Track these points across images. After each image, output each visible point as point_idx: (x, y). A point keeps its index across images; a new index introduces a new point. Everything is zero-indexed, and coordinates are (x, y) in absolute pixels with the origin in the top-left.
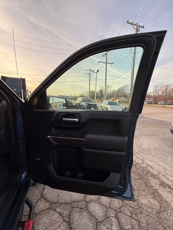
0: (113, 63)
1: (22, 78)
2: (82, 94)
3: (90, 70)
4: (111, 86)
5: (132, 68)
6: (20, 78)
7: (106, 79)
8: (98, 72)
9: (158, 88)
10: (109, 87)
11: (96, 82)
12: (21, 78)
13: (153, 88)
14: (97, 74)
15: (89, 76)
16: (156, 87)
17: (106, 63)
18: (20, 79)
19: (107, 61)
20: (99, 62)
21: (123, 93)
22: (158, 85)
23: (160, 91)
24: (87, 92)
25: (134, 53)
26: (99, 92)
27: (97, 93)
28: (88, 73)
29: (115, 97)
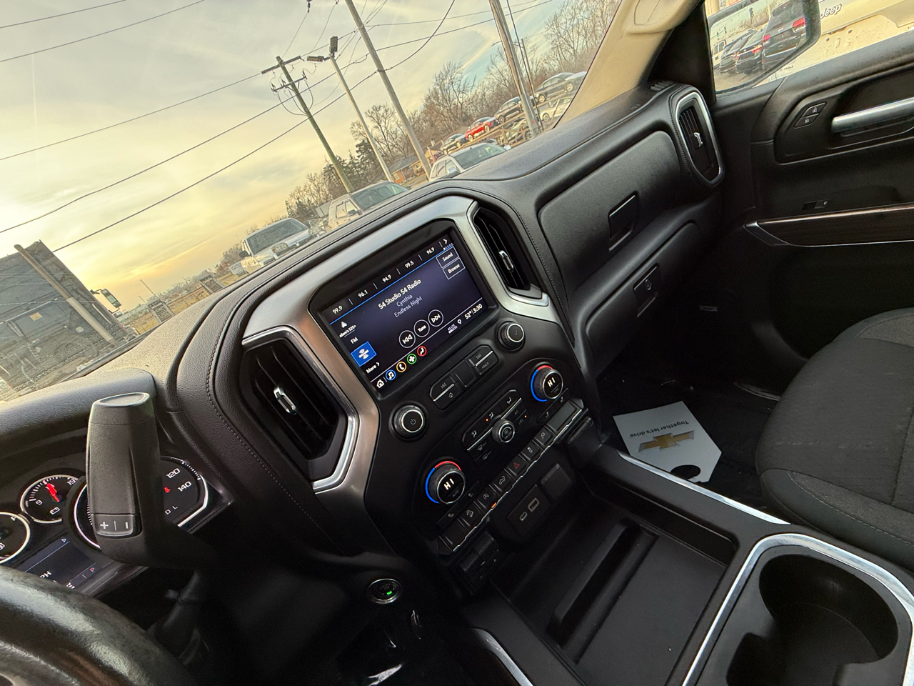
1: (24, 246)
3: (282, 64)
6: (16, 251)
7: (382, 71)
9: (564, 27)
12: (18, 247)
15: (296, 98)
16: (553, 25)
18: (18, 256)
21: (450, 111)
22: (558, 11)
23: (575, 35)
26: (358, 155)
27: (356, 162)
28: (283, 82)
29: (433, 145)
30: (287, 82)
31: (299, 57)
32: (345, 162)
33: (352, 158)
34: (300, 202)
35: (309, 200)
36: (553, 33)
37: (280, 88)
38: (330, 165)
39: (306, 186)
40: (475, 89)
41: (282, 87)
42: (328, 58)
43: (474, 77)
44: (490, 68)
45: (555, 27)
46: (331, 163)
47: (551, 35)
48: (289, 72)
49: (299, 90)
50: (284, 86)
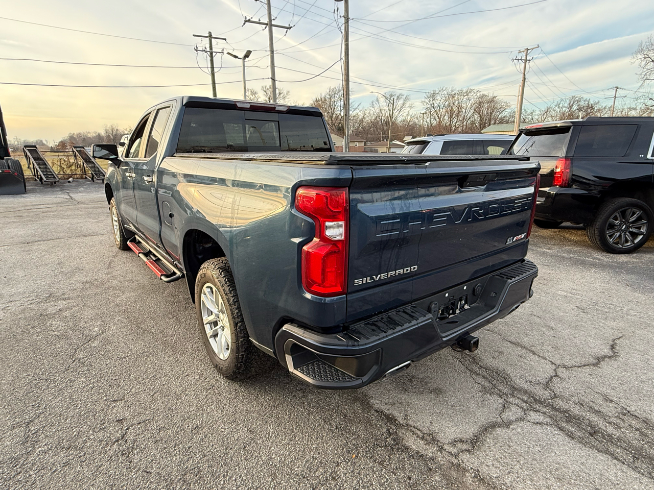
0: (290, 28)
3: (210, 37)
4: (285, 92)
5: (344, 58)
7: (274, 79)
8: (247, 56)
13: (423, 100)
14: (244, 62)
16: (430, 97)
17: (270, 25)
19: (270, 20)
20: (246, 21)
21: (331, 117)
22: (437, 91)
25: (344, 16)
28: (205, 48)
30: (208, 49)
31: (225, 39)
36: (429, 103)
37: (201, 51)
40: (357, 111)
41: (203, 51)
42: (240, 59)
43: (359, 103)
44: (374, 103)
45: (431, 99)
47: (427, 103)
48: (213, 44)
49: (214, 58)
50: (205, 51)
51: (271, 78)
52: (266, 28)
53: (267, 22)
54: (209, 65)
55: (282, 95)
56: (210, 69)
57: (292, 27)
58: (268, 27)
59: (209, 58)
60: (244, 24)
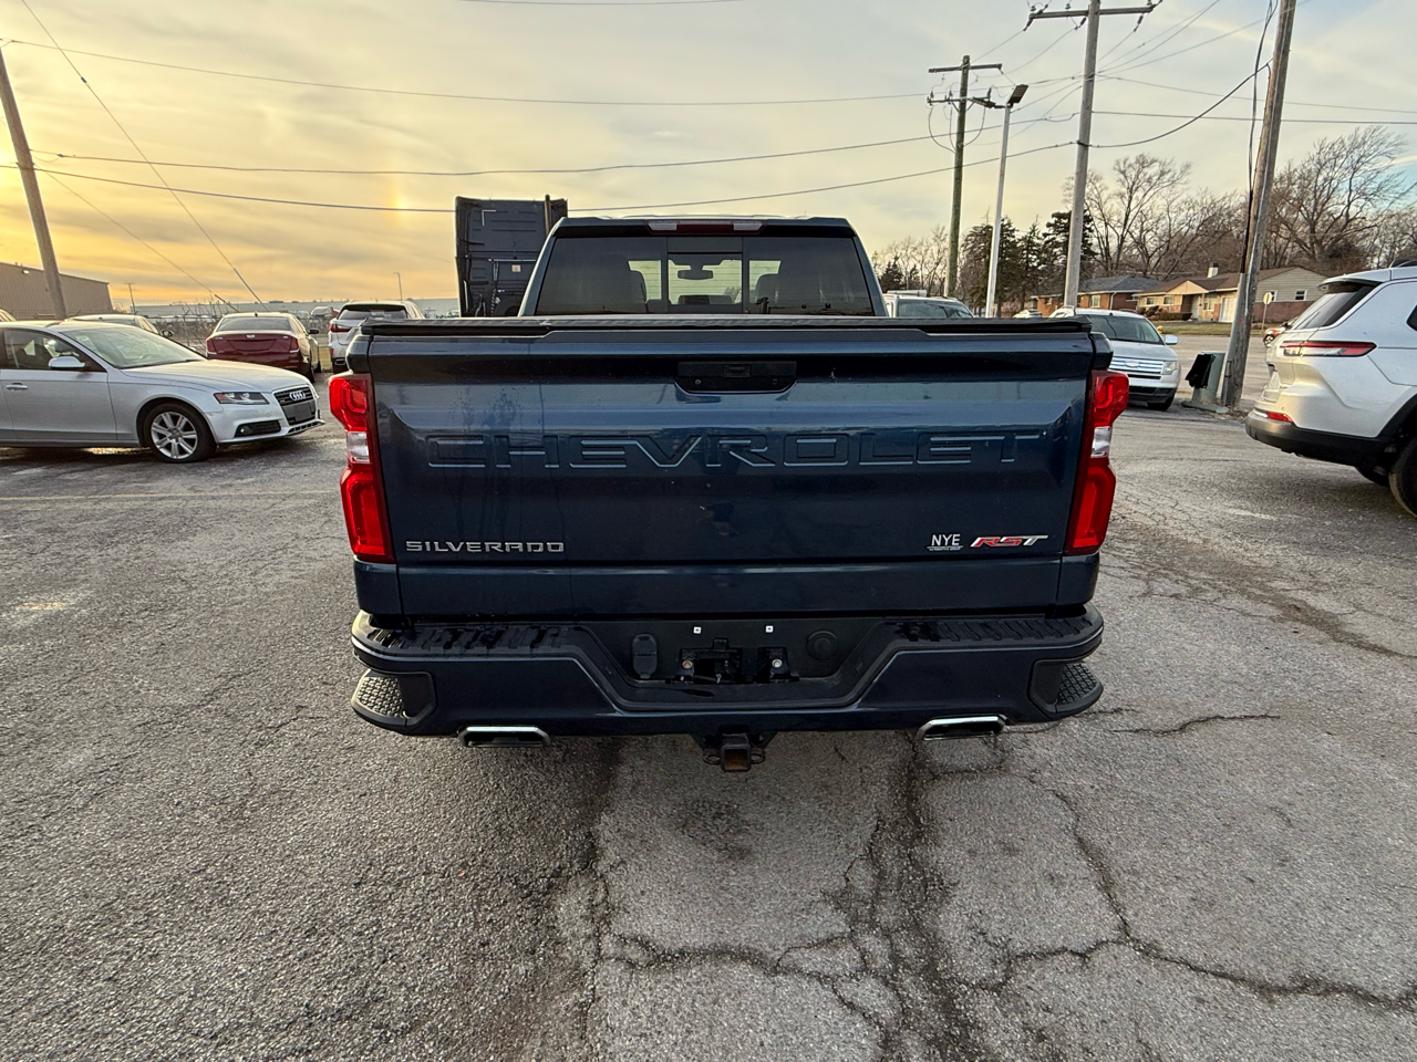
0: (1150, 8)
1: (552, 199)
2: (889, 259)
3: (966, 67)
6: (543, 199)
7: (1085, 145)
8: (1015, 99)
10: (1162, 173)
11: (1002, 175)
12: (548, 197)
14: (1008, 113)
17: (1094, 14)
18: (541, 203)
20: (1032, 17)
24: (938, 238)
26: (1046, 230)
27: (1036, 241)
29: (1210, 276)
30: (957, 96)
31: (999, 66)
32: (1015, 233)
33: (1033, 231)
34: (895, 266)
35: (914, 269)
37: (941, 102)
38: (989, 227)
39: (922, 244)
41: (944, 101)
42: (1001, 107)
46: (992, 224)
48: (969, 82)
49: (967, 114)
50: (948, 100)
51: (1079, 143)
52: (1083, 22)
53: (1086, 9)
54: (955, 129)
55: (1167, 177)
56: (954, 138)
57: (1155, 6)
58: (1087, 22)
59: (956, 115)
60: (1029, 24)
